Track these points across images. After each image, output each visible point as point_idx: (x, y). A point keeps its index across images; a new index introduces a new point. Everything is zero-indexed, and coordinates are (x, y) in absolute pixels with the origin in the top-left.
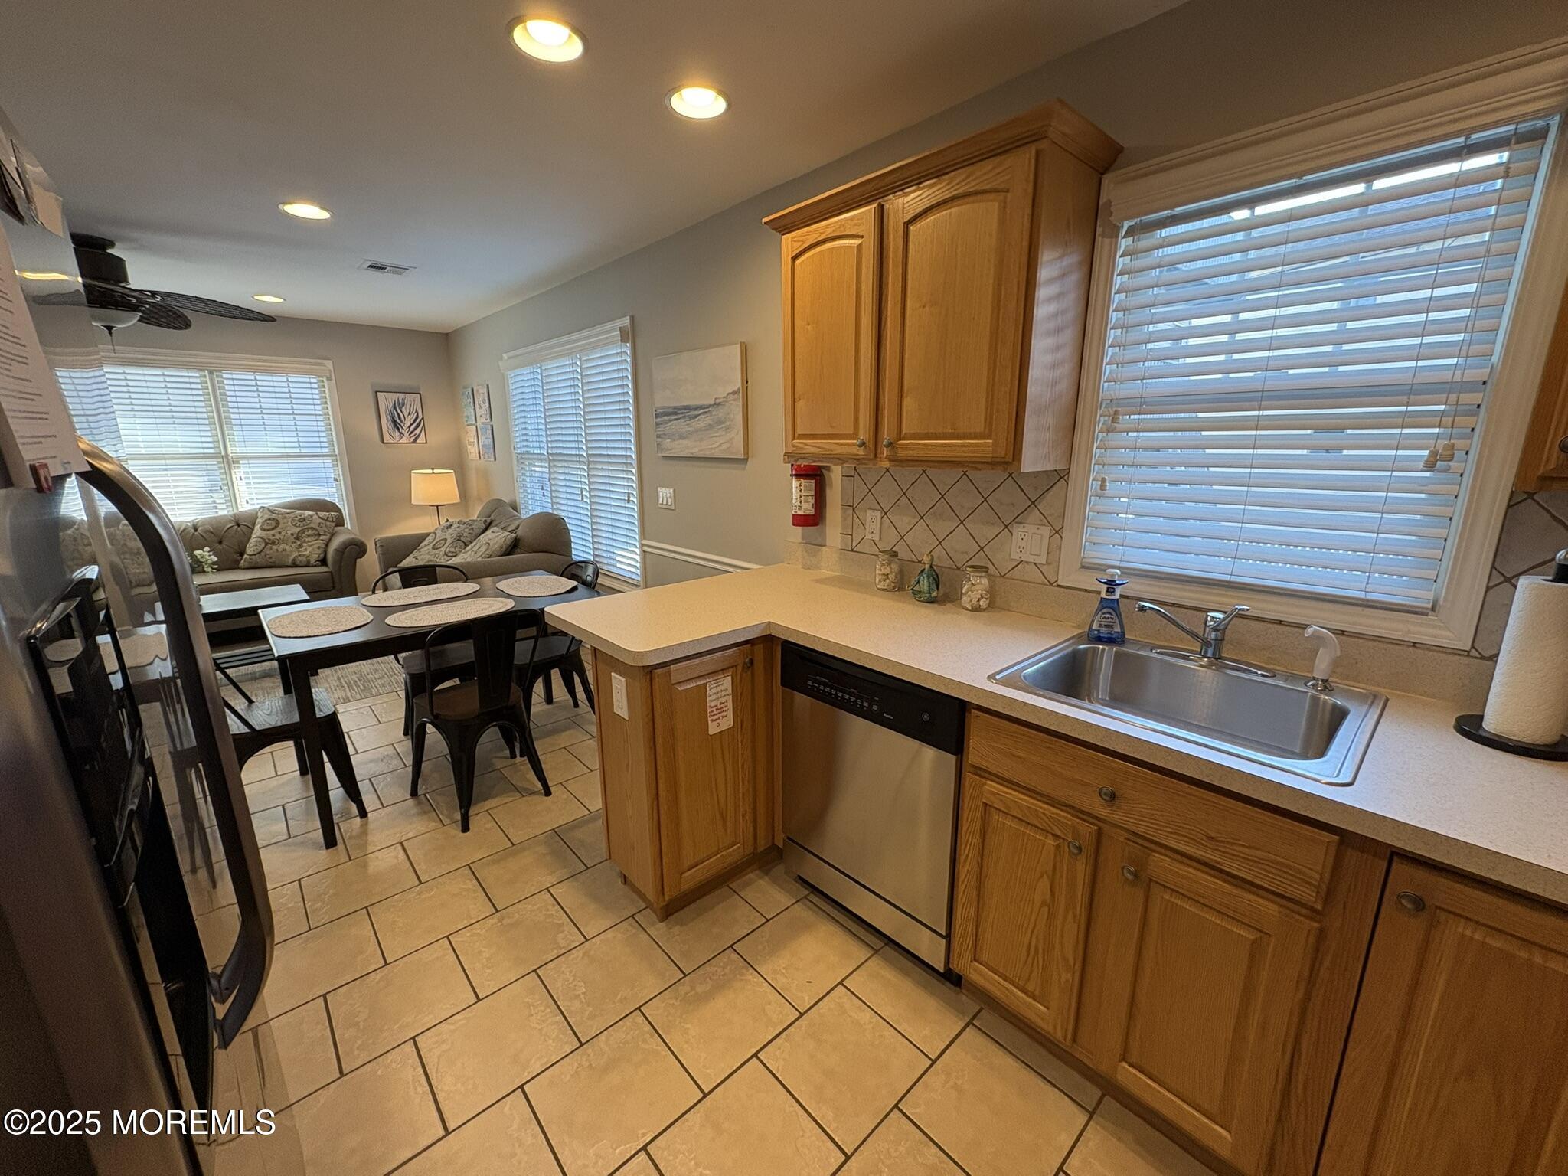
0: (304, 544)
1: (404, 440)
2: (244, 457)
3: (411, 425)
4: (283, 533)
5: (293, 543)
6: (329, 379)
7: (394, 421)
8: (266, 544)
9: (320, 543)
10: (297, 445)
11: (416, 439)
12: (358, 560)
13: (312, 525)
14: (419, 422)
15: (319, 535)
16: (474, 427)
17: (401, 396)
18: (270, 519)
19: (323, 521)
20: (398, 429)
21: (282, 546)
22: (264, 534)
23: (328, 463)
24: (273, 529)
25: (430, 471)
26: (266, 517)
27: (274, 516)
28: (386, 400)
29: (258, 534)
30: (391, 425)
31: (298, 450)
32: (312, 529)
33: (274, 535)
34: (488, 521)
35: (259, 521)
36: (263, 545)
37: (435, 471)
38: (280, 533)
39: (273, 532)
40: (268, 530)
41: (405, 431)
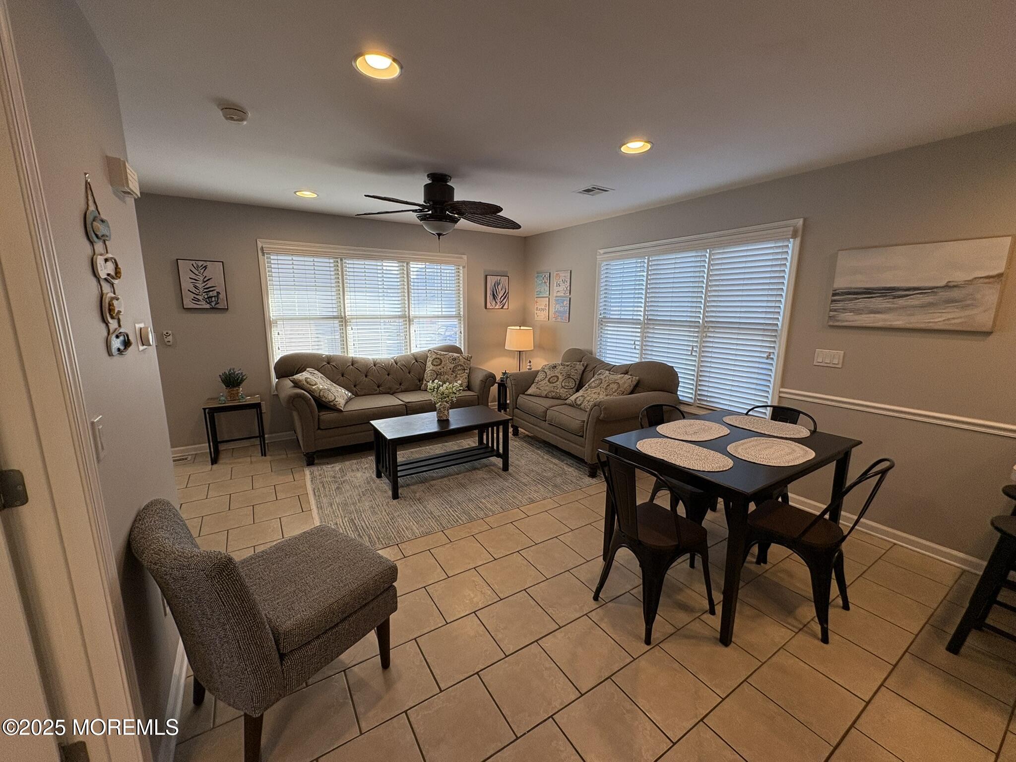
0: (458, 376)
1: (497, 307)
2: (416, 317)
3: (502, 297)
4: (445, 368)
5: (452, 374)
6: (464, 267)
7: (494, 295)
8: (437, 375)
9: (465, 375)
10: (440, 310)
11: (503, 306)
12: (491, 387)
13: (460, 363)
14: (506, 296)
15: (464, 370)
16: (548, 299)
17: (499, 278)
18: (436, 358)
19: (466, 361)
20: (495, 300)
21: (446, 376)
22: (435, 368)
23: (455, 322)
24: (439, 365)
25: (518, 328)
26: (434, 357)
27: (438, 356)
28: (491, 280)
29: (431, 368)
30: (492, 297)
31: (440, 313)
32: (461, 365)
33: (440, 369)
34: (585, 365)
35: (430, 360)
36: (435, 376)
37: (522, 328)
38: (443, 367)
39: (439, 367)
40: (437, 365)
41: (498, 301)
